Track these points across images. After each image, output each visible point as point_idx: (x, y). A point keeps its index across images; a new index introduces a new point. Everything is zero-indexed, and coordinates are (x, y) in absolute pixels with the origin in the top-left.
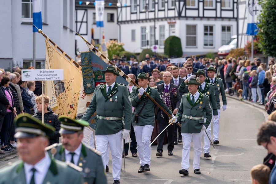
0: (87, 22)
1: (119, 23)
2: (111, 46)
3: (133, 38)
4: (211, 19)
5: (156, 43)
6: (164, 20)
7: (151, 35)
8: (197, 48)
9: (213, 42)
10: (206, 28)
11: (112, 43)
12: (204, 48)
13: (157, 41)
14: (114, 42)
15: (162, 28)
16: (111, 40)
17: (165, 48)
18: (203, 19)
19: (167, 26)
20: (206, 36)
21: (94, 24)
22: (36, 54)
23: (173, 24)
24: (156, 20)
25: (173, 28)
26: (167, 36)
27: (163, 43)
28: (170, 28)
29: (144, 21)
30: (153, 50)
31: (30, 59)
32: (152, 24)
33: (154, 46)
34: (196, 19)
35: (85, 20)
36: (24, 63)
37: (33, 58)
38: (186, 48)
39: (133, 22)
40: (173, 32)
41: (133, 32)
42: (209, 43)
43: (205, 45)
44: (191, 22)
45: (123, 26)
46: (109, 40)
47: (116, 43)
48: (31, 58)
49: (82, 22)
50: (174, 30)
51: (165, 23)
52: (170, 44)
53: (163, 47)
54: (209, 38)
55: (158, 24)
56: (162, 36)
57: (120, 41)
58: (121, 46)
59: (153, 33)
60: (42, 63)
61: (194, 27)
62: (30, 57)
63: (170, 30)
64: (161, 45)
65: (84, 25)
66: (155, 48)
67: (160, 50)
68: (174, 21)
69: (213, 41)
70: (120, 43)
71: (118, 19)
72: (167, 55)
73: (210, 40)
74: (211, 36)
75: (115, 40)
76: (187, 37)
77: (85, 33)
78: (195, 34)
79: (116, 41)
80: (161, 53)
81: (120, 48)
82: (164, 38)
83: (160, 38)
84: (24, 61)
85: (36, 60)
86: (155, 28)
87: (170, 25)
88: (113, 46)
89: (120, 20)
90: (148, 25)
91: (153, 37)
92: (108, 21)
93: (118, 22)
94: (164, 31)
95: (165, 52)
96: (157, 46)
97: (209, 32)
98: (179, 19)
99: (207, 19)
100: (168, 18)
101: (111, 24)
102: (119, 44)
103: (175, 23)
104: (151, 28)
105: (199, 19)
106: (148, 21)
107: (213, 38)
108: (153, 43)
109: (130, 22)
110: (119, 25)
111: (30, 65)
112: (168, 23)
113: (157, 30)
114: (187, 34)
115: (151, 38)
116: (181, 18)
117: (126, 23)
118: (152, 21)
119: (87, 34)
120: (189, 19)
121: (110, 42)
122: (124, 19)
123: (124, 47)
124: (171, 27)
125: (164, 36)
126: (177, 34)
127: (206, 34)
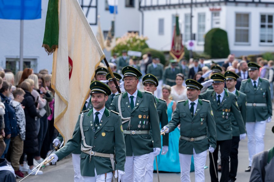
0: (96, 7)
1: (142, 8)
2: (129, 41)
3: (161, 31)
4: (270, 5)
5: (193, 37)
6: (204, 5)
7: (186, 27)
8: (250, 45)
9: (272, 38)
10: (263, 18)
11: (132, 37)
12: (260, 45)
13: (194, 35)
14: (133, 35)
15: (202, 16)
16: (130, 32)
17: (205, 45)
18: (260, 5)
19: (209, 14)
20: (263, 29)
21: (107, 9)
22: (25, 50)
23: (217, 12)
24: (193, 6)
25: (217, 17)
26: (208, 28)
27: (202, 37)
28: (212, 16)
29: (177, 7)
30: (189, 48)
31: (15, 57)
32: (188, 11)
33: (189, 41)
34: (250, 4)
35: (94, 4)
36: (7, 62)
37: (20, 56)
38: (235, 45)
39: (161, 8)
40: (218, 23)
41: (161, 21)
42: (266, 39)
43: (262, 41)
44: (242, 9)
45: (147, 13)
46: (127, 33)
47: (137, 37)
48: (17, 56)
49: (89, 7)
50: (219, 19)
51: (206, 10)
52: (213, 39)
53: (202, 43)
54: (267, 31)
55: (196, 11)
56: (201, 27)
57: (143, 33)
58: (143, 41)
59: (189, 24)
60: (32, 63)
61: (247, 16)
62: (14, 54)
63: (212, 20)
64: (199, 40)
65: (93, 11)
66: (191, 44)
67: (199, 47)
68: (217, 7)
69: (272, 35)
70: (143, 37)
71: (140, 3)
72: (208, 54)
73: (269, 35)
74: (270, 29)
75: (135, 32)
76: (237, 31)
77: (94, 22)
78: (248, 25)
79: (137, 33)
80: (200, 52)
81: (143, 44)
82: (204, 31)
83: (199, 31)
84: (7, 60)
85: (24, 59)
86: (192, 17)
87: (212, 14)
88: (133, 40)
89: (143, 4)
90: (182, 13)
91: (189, 30)
92: (127, 6)
93: (140, 7)
94: (204, 21)
95: (206, 51)
96: (193, 42)
97: (267, 24)
98: (226, 4)
99: (264, 5)
100: (210, 2)
101: (130, 10)
102: (141, 37)
103: (220, 10)
104: (186, 16)
105: (254, 5)
106: (182, 6)
107: (272, 32)
108: (189, 37)
109: (156, 8)
110: (142, 12)
111: (15, 65)
112: (211, 10)
113: (195, 20)
114: (237, 25)
115: (186, 31)
116: (228, 4)
117: (151, 8)
118: (188, 6)
119: (96, 24)
120: (240, 4)
121: (128, 35)
122: (148, 4)
123: (148, 42)
124: (214, 15)
125: (204, 27)
126: (222, 26)
127: (263, 26)
